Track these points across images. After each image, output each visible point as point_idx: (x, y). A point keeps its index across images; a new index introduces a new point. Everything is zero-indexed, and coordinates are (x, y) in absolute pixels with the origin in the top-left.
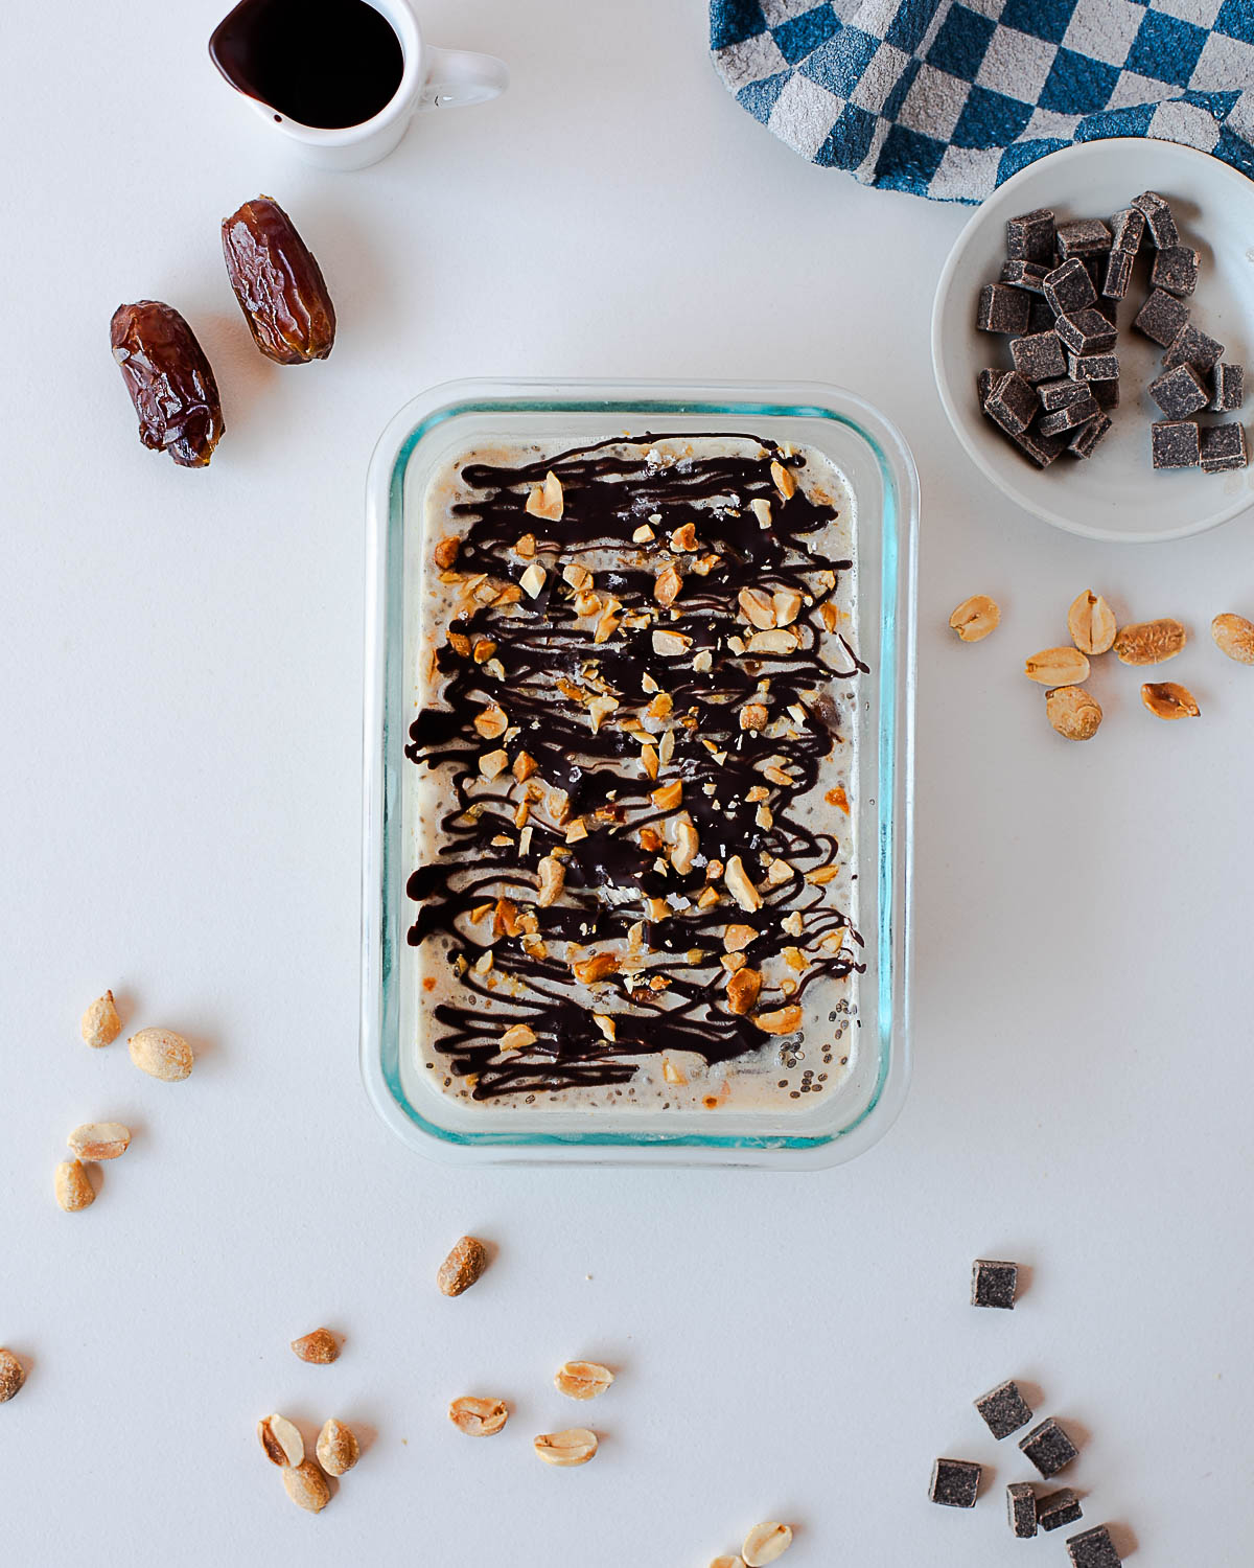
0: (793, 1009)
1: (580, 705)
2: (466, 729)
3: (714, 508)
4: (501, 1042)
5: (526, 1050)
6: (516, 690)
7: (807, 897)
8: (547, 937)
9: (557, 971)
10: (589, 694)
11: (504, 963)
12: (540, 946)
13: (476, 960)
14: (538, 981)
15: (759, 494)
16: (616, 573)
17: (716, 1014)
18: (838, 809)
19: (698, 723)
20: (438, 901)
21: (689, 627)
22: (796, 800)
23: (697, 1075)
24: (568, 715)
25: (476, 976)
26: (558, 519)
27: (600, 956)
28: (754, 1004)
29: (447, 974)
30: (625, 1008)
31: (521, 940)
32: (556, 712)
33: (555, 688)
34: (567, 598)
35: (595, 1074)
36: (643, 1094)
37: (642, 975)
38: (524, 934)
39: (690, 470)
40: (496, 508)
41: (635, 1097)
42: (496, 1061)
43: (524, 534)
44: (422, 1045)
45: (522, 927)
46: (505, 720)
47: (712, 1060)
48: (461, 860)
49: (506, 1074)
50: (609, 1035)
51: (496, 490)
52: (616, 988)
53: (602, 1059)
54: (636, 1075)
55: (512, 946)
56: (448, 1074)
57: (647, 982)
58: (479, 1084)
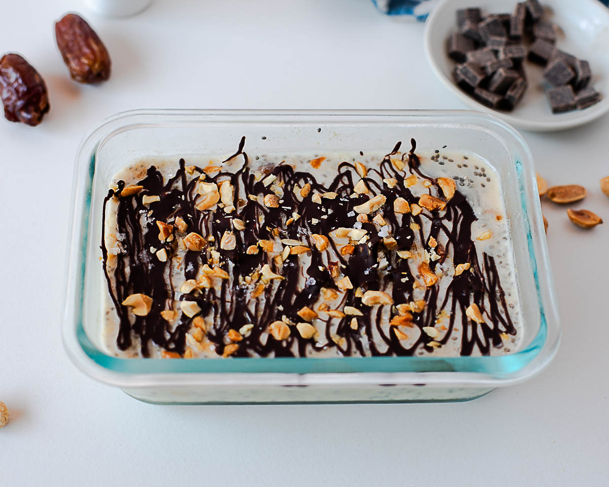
0: (440, 182)
1: (267, 286)
2: (284, 344)
3: (147, 222)
4: (478, 321)
5: (482, 310)
6: (259, 319)
7: (373, 176)
8: (411, 299)
9: (432, 294)
10: (260, 281)
11: (430, 321)
12: (417, 303)
13: (430, 337)
14: (439, 304)
15: (139, 200)
16: (186, 268)
17: (448, 217)
18: (323, 163)
19: (275, 228)
21: (218, 232)
22: (319, 182)
23: (484, 225)
24: (274, 293)
25: (440, 337)
26: (152, 298)
27: (420, 272)
28: (439, 198)
29: (440, 352)
30: (450, 260)
31: (415, 312)
32: (272, 299)
33: (257, 299)
34: (201, 293)
35: (491, 274)
36: (500, 251)
37: (429, 251)
38: (410, 311)
39: (124, 235)
40: (144, 332)
41: (501, 254)
42: (491, 325)
43: (161, 316)
45: (406, 312)
46: (278, 322)
47: (474, 218)
48: (368, 346)
49: (498, 319)
50: (465, 266)
51: (133, 333)
52: (438, 265)
53: (481, 270)
54: (489, 254)
55: (419, 317)
56: (502, 350)
57: (433, 249)
58: (506, 332)
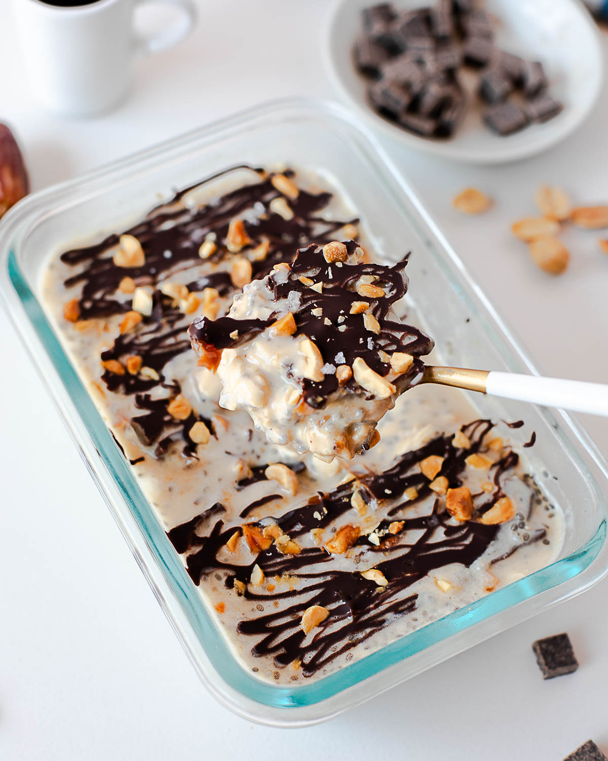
0: (503, 501)
2: (166, 419)
3: (249, 218)
4: (303, 626)
5: (324, 624)
8: (293, 535)
9: (314, 556)
11: (272, 569)
12: (291, 544)
13: (250, 578)
14: (305, 570)
16: (200, 279)
17: (450, 531)
20: (196, 550)
23: (464, 578)
25: (256, 589)
26: (143, 263)
27: (342, 530)
28: (473, 509)
29: (232, 597)
30: (382, 558)
31: (275, 546)
35: (388, 615)
37: (380, 528)
38: (274, 540)
40: (94, 272)
41: (429, 616)
42: (306, 643)
43: (121, 279)
45: (270, 537)
47: (467, 563)
49: (319, 648)
50: (380, 580)
51: (89, 262)
52: (366, 547)
53: (386, 601)
54: (417, 602)
55: (271, 554)
56: (275, 670)
57: (387, 531)
58: (303, 665)
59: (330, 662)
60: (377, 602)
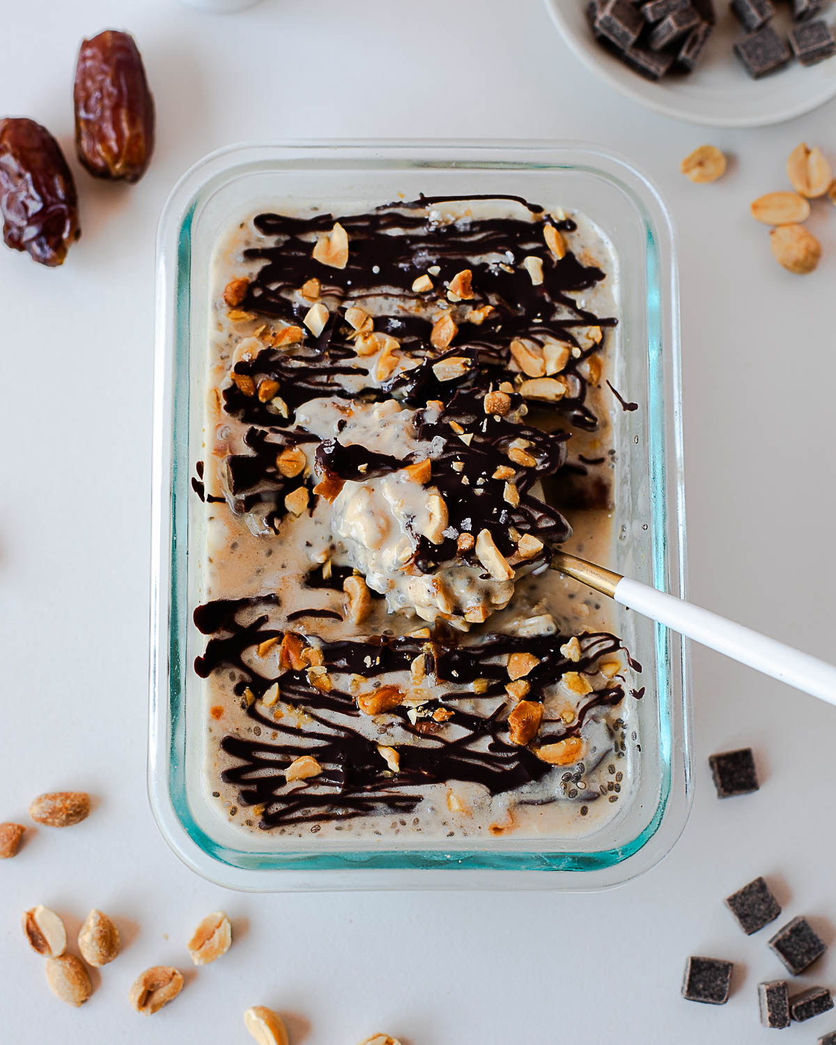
0: (573, 741)
2: (271, 470)
3: (490, 263)
4: (287, 773)
5: (311, 781)
8: (332, 669)
9: (341, 703)
11: (290, 695)
12: (325, 679)
13: (263, 693)
14: (323, 713)
15: (533, 253)
16: (395, 317)
17: (497, 746)
20: (225, 635)
23: (481, 807)
25: (263, 709)
26: (342, 266)
27: (385, 689)
28: (535, 736)
29: (233, 705)
30: (409, 740)
31: (307, 673)
34: (347, 339)
35: (380, 804)
36: (427, 823)
37: (425, 707)
38: (309, 666)
39: (468, 228)
40: (284, 254)
41: (419, 827)
42: (282, 791)
43: (309, 278)
44: (209, 773)
45: (307, 660)
47: (495, 790)
49: (291, 805)
50: (394, 765)
51: (285, 238)
52: (400, 720)
53: (387, 790)
54: (419, 806)
55: (298, 678)
56: (235, 803)
57: (430, 714)
58: (265, 814)
59: (294, 825)
60: (377, 785)
